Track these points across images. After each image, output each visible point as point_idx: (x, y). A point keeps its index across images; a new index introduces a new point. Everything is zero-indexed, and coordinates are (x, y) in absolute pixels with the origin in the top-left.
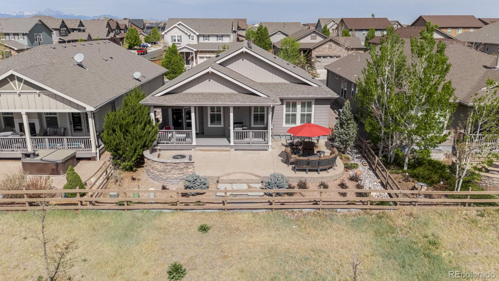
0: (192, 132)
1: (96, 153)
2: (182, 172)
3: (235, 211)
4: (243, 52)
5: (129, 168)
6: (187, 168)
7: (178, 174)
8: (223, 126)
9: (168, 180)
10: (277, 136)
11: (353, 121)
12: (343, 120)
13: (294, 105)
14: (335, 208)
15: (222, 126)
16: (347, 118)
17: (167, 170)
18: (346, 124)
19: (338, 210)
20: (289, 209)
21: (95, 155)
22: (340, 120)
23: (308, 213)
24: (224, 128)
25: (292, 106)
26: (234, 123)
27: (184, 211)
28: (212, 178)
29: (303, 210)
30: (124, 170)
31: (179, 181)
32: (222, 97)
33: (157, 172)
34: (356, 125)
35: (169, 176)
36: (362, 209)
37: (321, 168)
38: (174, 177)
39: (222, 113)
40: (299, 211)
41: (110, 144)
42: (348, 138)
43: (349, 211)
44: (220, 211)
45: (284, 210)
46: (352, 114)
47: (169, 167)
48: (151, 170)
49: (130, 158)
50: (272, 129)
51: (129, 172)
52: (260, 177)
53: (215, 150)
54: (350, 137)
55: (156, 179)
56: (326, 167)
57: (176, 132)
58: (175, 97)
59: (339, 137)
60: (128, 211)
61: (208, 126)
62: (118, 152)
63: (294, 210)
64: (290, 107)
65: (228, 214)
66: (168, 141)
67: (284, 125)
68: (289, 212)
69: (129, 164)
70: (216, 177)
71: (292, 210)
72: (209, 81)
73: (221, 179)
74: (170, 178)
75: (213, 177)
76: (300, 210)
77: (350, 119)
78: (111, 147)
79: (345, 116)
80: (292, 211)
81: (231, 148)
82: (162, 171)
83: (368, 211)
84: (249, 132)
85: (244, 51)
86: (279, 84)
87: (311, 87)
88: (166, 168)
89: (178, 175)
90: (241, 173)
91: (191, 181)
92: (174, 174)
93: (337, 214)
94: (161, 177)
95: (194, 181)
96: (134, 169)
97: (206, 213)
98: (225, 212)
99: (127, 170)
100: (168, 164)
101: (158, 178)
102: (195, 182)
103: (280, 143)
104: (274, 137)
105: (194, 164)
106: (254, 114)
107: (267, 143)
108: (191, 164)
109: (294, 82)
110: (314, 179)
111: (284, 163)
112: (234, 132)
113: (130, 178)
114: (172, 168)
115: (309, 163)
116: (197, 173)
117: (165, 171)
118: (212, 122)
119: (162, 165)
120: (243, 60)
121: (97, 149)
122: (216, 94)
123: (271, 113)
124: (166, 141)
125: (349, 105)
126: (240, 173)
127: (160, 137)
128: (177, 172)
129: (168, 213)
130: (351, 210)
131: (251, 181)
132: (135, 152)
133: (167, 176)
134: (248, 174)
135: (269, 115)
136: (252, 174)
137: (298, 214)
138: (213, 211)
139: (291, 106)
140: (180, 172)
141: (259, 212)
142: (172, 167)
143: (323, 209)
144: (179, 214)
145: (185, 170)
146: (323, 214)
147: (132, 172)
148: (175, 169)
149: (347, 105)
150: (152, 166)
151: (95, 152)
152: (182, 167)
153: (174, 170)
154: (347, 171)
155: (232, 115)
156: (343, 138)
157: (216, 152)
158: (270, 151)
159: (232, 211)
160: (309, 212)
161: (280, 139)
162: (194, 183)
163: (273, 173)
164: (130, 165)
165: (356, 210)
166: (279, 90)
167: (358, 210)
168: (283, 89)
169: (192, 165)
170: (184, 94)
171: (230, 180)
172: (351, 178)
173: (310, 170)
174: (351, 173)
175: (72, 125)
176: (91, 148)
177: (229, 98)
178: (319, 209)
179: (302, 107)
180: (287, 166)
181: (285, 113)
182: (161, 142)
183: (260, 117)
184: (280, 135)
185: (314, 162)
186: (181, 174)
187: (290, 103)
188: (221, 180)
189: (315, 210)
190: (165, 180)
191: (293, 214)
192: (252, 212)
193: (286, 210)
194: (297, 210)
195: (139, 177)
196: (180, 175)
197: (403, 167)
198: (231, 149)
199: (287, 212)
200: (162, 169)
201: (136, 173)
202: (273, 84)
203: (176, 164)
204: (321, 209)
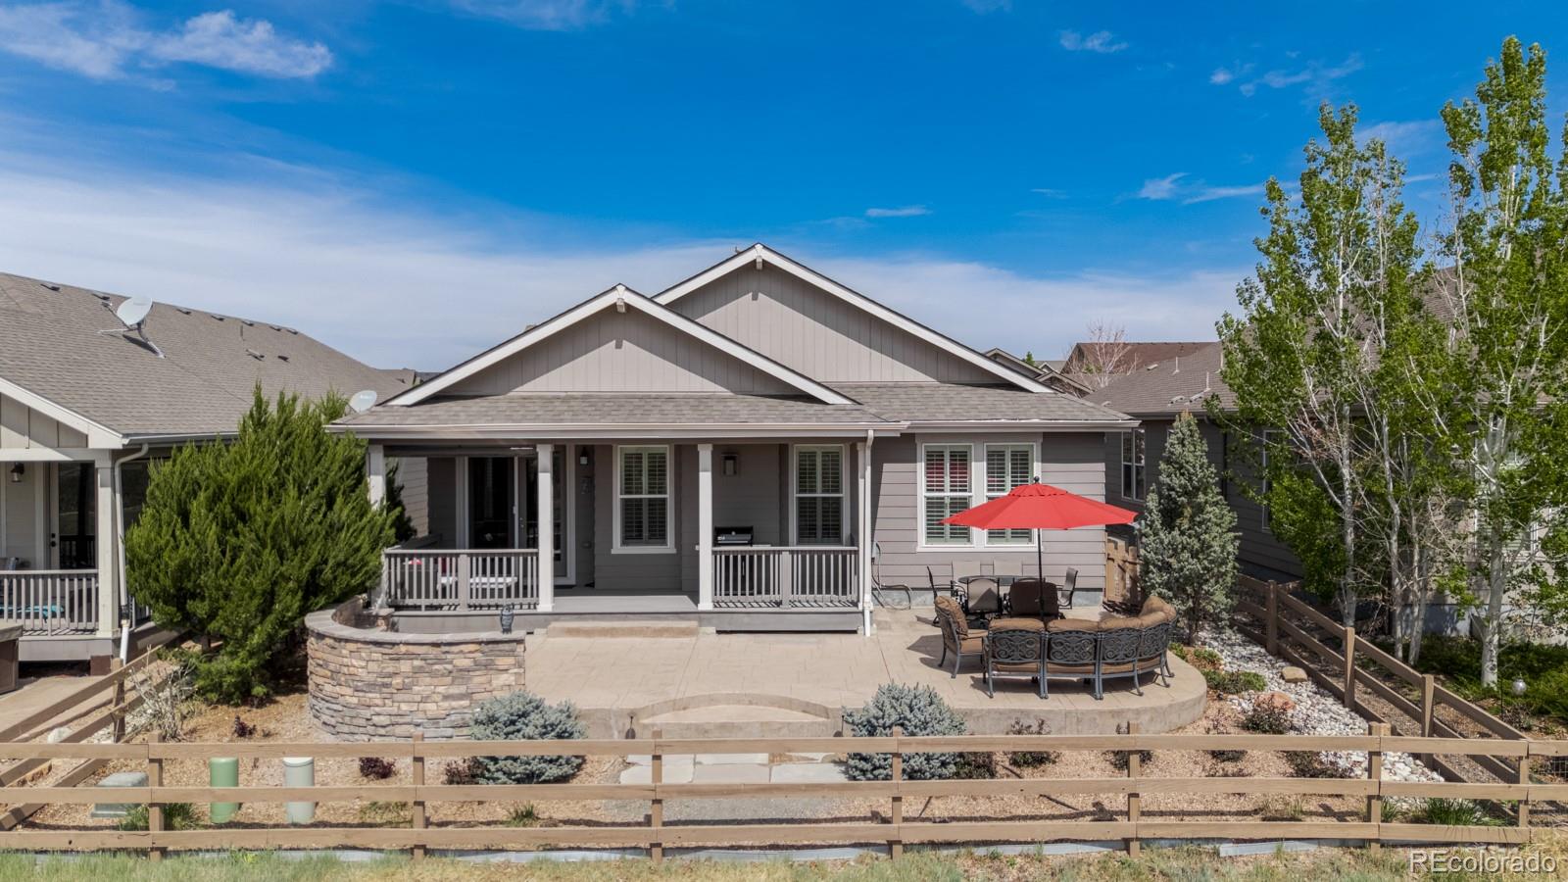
0: (537, 554)
1: (117, 642)
2: (462, 689)
3: (703, 855)
4: (754, 262)
5: (235, 685)
6: (488, 667)
7: (446, 697)
8: (674, 551)
9: (399, 730)
10: (895, 593)
11: (1214, 494)
12: (1173, 494)
13: (961, 461)
14: (1208, 840)
15: (669, 548)
16: (1190, 480)
17: (397, 681)
18: (1187, 512)
19: (1226, 850)
20: (978, 844)
21: (108, 650)
22: (1161, 496)
23: (1077, 864)
24: (677, 558)
25: (953, 468)
26: (718, 531)
27: (447, 860)
28: (602, 718)
29: (1048, 850)
30: (214, 696)
31: (450, 732)
32: (669, 407)
33: (349, 691)
34: (1229, 517)
35: (404, 707)
36: (1343, 843)
37: (1106, 671)
38: (425, 712)
39: (669, 496)
40: (1027, 856)
41: (154, 566)
42: (1205, 568)
43: (1278, 855)
44: (629, 857)
45: (953, 852)
46: (1210, 464)
47: (405, 666)
48: (328, 688)
49: (240, 633)
50: (873, 559)
51: (237, 705)
52: (826, 712)
53: (632, 632)
54: (1211, 562)
55: (346, 729)
56: (1130, 666)
57: (471, 555)
58: (474, 409)
59: (1166, 567)
60: (168, 862)
61: (613, 552)
62: (190, 605)
63: (1000, 849)
64: (941, 469)
65: (668, 869)
66: (436, 596)
67: (923, 544)
68: (980, 860)
69: (235, 664)
70: (619, 714)
71: (992, 849)
72: (619, 346)
73: (646, 721)
74: (407, 719)
75: (609, 711)
76: (1031, 849)
77: (1204, 488)
78: (157, 580)
79: (1182, 474)
80: (994, 857)
81: (701, 623)
82: (372, 686)
83: (1375, 851)
84: (780, 552)
85: (759, 260)
86: (896, 386)
87: (1023, 394)
88: (390, 667)
89: (446, 704)
90: (739, 702)
91: (497, 720)
92: (425, 699)
93: (1223, 869)
94: (367, 713)
95: (513, 723)
96: (259, 690)
97: (556, 865)
98: (653, 863)
99: (226, 699)
100: (403, 649)
101: (355, 722)
102: (519, 725)
103: (909, 616)
104: (886, 596)
105: (520, 648)
106: (800, 499)
107: (855, 604)
108: (506, 647)
109: (956, 379)
110: (1079, 721)
111: (932, 666)
112: (715, 553)
113: (229, 728)
114: (417, 671)
115: (1050, 648)
116: (535, 691)
117: (385, 685)
118: (632, 534)
119: (375, 656)
120: (755, 298)
121: (124, 622)
122: (645, 398)
123: (869, 469)
124: (427, 596)
125: (1194, 428)
126: (737, 700)
127: (402, 584)
128: (441, 689)
129: (361, 865)
130: (1288, 847)
131: (785, 731)
132: (265, 611)
133: (395, 710)
134: (772, 704)
135: (861, 482)
136: (788, 704)
137: (1021, 869)
138: (591, 856)
139: (947, 466)
140: (454, 690)
141: (823, 862)
142: (417, 663)
143: (1146, 842)
144: (418, 870)
145: (477, 680)
146: (1153, 870)
147: (247, 708)
148: (433, 674)
149: (1185, 430)
150: (332, 667)
151: (109, 635)
152: (465, 663)
153: (428, 680)
154: (1219, 698)
155: (705, 480)
156: (1181, 569)
157: (637, 640)
158: (868, 634)
159: (687, 857)
160: (1080, 861)
161: (905, 603)
162: (511, 728)
163: (885, 683)
164: (241, 672)
165: (1312, 848)
166: (896, 404)
167: (1325, 849)
168: (914, 400)
169: (511, 653)
170: (511, 400)
171: (688, 727)
172: (1250, 720)
173: (1057, 687)
174: (1240, 704)
175: (56, 550)
176: (97, 620)
177: (694, 408)
178: (1125, 844)
179: (990, 472)
180: (950, 675)
181: (922, 493)
182: (409, 601)
183: (825, 511)
184: (906, 589)
185: (1074, 637)
186: (461, 697)
187: (941, 455)
188: (645, 726)
189: (1106, 851)
190: (382, 731)
191: (999, 871)
192: (786, 861)
193: (963, 851)
194: (1019, 849)
195: (272, 726)
196: (454, 704)
197: (1478, 675)
198: (704, 629)
199: (963, 863)
200: (371, 678)
201: (264, 710)
202: (872, 386)
203: (435, 651)
204: (1135, 846)
